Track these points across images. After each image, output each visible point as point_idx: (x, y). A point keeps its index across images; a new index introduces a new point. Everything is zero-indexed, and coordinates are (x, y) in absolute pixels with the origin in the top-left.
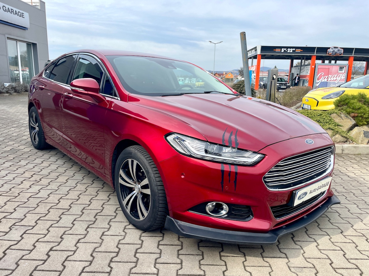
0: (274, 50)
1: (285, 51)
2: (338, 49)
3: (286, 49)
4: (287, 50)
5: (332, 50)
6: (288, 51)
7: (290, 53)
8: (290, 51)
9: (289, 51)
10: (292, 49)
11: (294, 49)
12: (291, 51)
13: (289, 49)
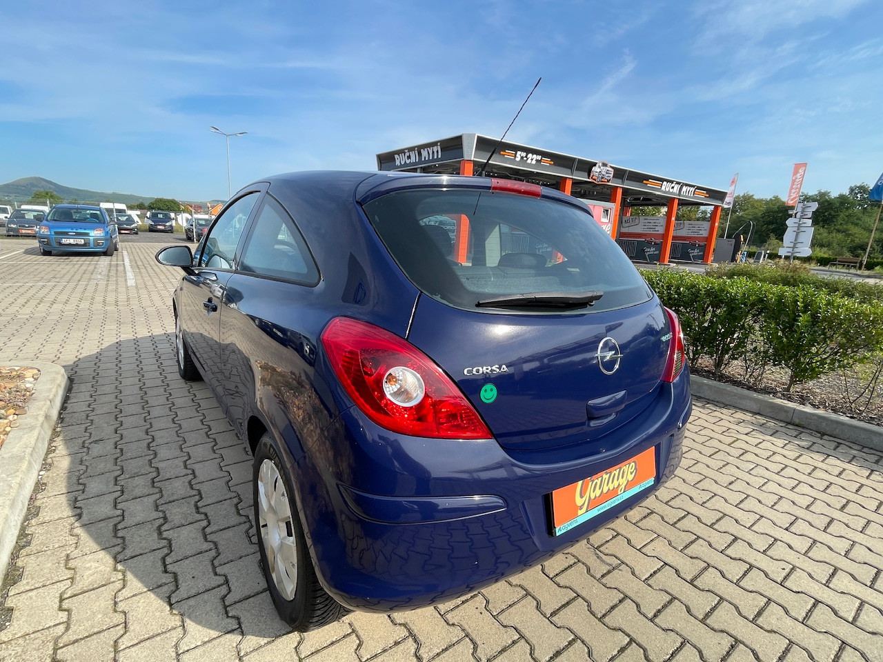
0: (502, 153)
1: (522, 158)
2: (608, 169)
3: (524, 154)
4: (526, 157)
5: (598, 170)
6: (527, 159)
7: (530, 165)
8: (532, 160)
9: (529, 161)
10: (535, 156)
11: (539, 157)
12: (534, 162)
13: (530, 155)
